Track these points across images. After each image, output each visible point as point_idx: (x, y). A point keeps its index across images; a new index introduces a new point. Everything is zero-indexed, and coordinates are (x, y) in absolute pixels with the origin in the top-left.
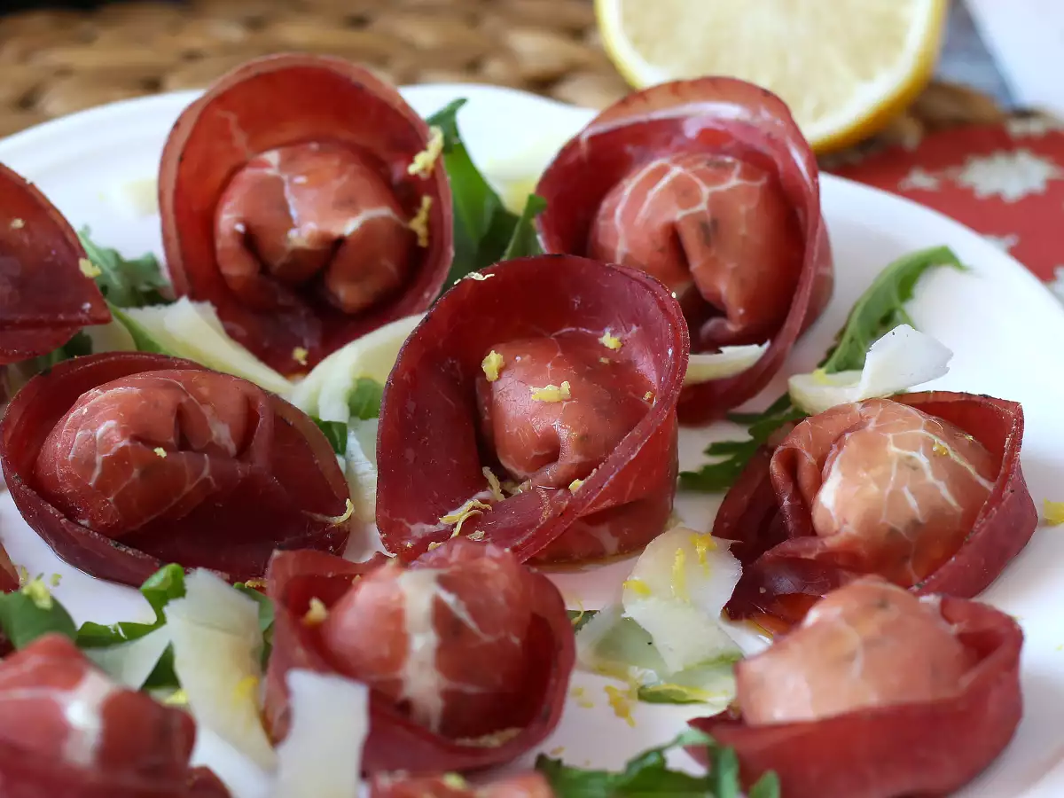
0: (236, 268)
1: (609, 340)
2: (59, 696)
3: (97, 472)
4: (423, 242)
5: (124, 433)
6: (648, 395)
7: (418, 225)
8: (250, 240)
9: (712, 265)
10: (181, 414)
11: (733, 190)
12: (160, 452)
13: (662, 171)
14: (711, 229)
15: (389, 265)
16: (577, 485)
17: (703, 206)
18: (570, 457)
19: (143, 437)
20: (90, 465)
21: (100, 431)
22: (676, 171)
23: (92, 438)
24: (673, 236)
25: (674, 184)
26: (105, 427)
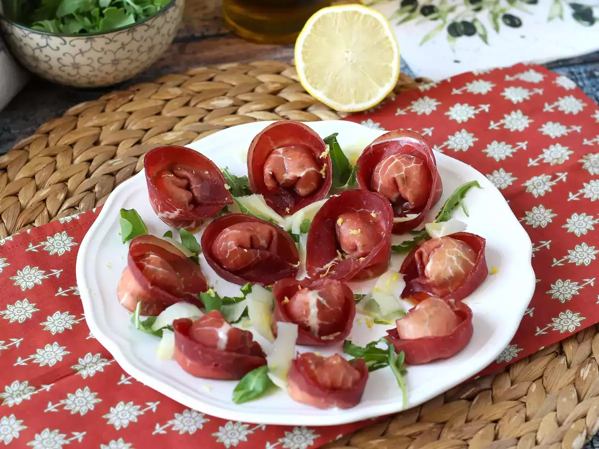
1: (373, 214)
2: (217, 329)
3: (228, 254)
4: (324, 177)
5: (236, 244)
6: (383, 233)
7: (322, 172)
8: (273, 176)
9: (405, 189)
10: (251, 239)
11: (412, 167)
12: (246, 250)
13: (393, 160)
14: (406, 180)
15: (314, 184)
16: (362, 259)
17: (403, 173)
18: (360, 251)
19: (241, 246)
20: (226, 252)
21: (229, 244)
22: (397, 160)
23: (226, 245)
24: (395, 181)
25: (397, 164)
26: (231, 243)
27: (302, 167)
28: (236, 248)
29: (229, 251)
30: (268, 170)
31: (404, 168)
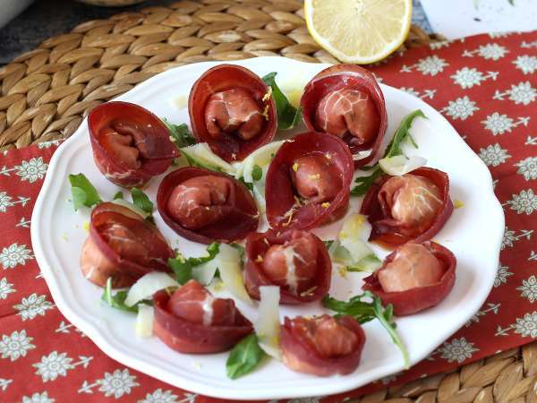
0: (213, 131)
1: (328, 156)
2: (201, 303)
3: (188, 214)
4: (267, 119)
5: (197, 203)
6: (342, 175)
7: (265, 114)
8: (217, 123)
9: (355, 126)
10: (211, 195)
11: (359, 103)
12: (207, 208)
13: (338, 96)
14: (354, 116)
15: (258, 127)
16: (326, 205)
17: (351, 110)
19: (202, 204)
20: (186, 211)
21: (189, 202)
22: (342, 97)
23: (186, 204)
24: (343, 119)
25: (342, 101)
26: (191, 201)
27: (245, 111)
28: (196, 207)
29: (189, 210)
30: (210, 116)
31: (351, 104)
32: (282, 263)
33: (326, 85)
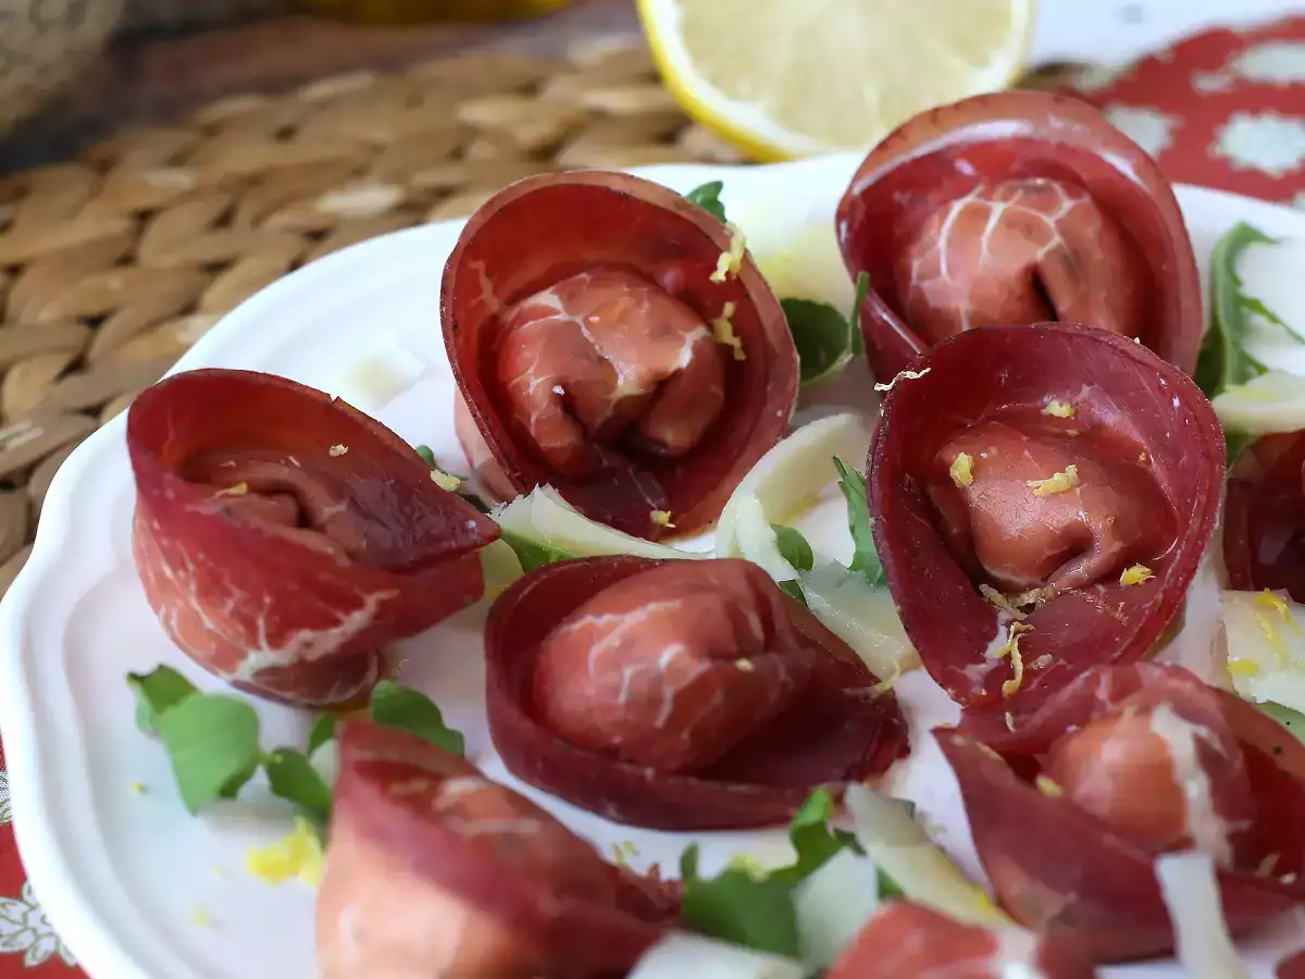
0: (556, 439)
1: (1057, 408)
3: (666, 707)
4: (740, 356)
5: (696, 653)
6: (1142, 458)
7: (727, 334)
8: (568, 403)
11: (1071, 213)
12: (745, 665)
13: (977, 216)
14: (1073, 261)
16: (1135, 574)
17: (1057, 240)
18: (1105, 548)
19: (718, 653)
20: (654, 702)
21: (665, 662)
22: (998, 208)
23: (647, 675)
24: (1035, 283)
25: (1008, 222)
26: (669, 654)
27: (664, 333)
28: (703, 666)
29: (669, 692)
30: (535, 383)
31: (1049, 221)
32: (1157, 774)
33: (897, 196)
